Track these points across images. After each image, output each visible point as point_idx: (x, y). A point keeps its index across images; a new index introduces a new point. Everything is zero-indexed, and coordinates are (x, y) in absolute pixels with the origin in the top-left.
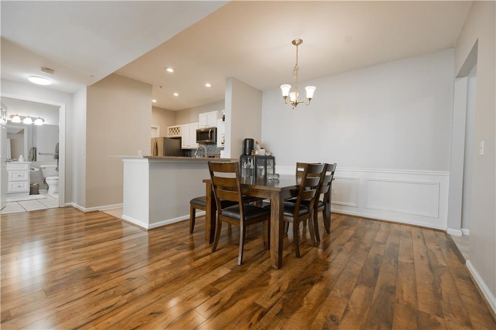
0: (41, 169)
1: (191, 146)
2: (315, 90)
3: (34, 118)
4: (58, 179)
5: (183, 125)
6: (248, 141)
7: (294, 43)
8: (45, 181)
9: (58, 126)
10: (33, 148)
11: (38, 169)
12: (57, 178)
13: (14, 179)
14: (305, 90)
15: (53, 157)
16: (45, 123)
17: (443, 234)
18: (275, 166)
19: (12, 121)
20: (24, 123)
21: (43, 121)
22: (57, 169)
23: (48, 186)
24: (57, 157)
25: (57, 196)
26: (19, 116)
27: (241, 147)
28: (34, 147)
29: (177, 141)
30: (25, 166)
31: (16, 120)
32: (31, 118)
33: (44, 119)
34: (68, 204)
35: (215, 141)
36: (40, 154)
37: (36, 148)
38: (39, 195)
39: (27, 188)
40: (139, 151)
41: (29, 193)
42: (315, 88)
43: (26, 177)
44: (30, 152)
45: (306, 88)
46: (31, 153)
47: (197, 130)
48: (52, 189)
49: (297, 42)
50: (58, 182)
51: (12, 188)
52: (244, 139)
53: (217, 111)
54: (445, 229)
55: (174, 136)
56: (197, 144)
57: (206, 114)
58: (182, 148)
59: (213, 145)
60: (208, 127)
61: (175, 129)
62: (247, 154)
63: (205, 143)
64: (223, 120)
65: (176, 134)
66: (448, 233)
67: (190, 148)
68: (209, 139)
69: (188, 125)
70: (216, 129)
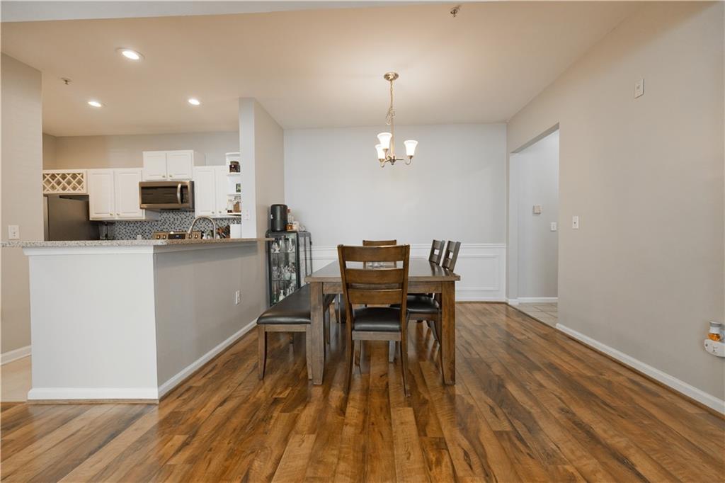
1: (122, 215)
2: (417, 145)
5: (91, 171)
6: (278, 208)
7: (387, 77)
14: (404, 146)
18: (312, 247)
27: (265, 218)
29: (79, 203)
35: (191, 207)
42: (417, 142)
45: (405, 142)
47: (140, 183)
49: (391, 77)
52: (270, 206)
53: (192, 151)
56: (144, 210)
57: (162, 153)
58: (91, 219)
59: (185, 213)
60: (169, 179)
61: (64, 177)
62: (278, 229)
63: (162, 209)
64: (231, 169)
65: (69, 187)
66: (509, 303)
67: (117, 218)
68: (177, 202)
69: (110, 170)
70: (193, 183)
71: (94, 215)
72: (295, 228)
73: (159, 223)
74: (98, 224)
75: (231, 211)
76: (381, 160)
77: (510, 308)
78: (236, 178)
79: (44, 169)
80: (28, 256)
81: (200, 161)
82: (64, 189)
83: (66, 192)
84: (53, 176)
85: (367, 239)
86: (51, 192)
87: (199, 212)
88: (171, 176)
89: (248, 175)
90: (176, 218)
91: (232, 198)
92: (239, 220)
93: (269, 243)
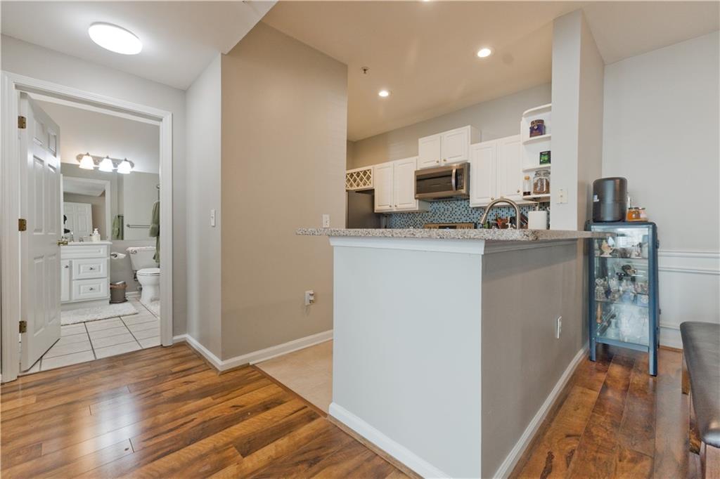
0: (128, 254)
1: (399, 206)
3: (117, 160)
4: (158, 274)
5: (377, 166)
6: (609, 184)
8: (135, 277)
9: (158, 175)
10: (119, 216)
11: (125, 255)
12: (157, 270)
13: (82, 275)
15: (148, 231)
16: (136, 169)
19: (80, 167)
20: (100, 169)
21: (132, 165)
22: (156, 257)
23: (141, 285)
24: (156, 233)
25: (156, 308)
26: (92, 156)
28: (120, 214)
29: (367, 196)
30: (102, 250)
31: (87, 164)
32: (113, 160)
33: (133, 161)
34: (178, 338)
35: (465, 193)
36: (128, 226)
37: (123, 217)
38: (125, 304)
39: (104, 292)
40: (324, 216)
41: (108, 302)
43: (103, 270)
44: (114, 224)
46: (116, 225)
47: (416, 172)
48: (148, 293)
50: (158, 280)
51: (80, 293)
53: (469, 126)
55: (362, 187)
56: (418, 201)
57: (437, 136)
58: (375, 211)
59: (456, 202)
60: (443, 164)
61: (358, 174)
62: (608, 219)
63: (435, 199)
64: (531, 132)
65: (361, 183)
67: (395, 210)
68: (451, 189)
69: (391, 163)
70: (469, 165)
71: (378, 208)
72: (644, 216)
73: (430, 214)
74: (380, 215)
75: (529, 193)
78: (541, 143)
79: (347, 170)
80: (333, 247)
81: (476, 139)
82: (358, 186)
83: (360, 188)
84: (352, 175)
86: (350, 189)
87: (477, 200)
88: (445, 160)
90: (446, 207)
91: (532, 175)
92: (544, 205)
93: (589, 243)
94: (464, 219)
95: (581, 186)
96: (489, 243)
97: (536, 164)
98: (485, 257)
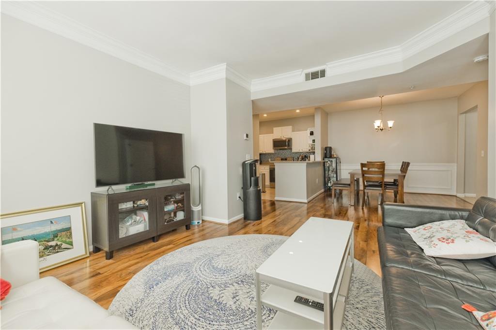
2: (394, 123)
6: (328, 148)
14: (387, 123)
17: (455, 197)
27: (323, 152)
35: (290, 148)
47: (273, 140)
49: (381, 96)
53: (291, 126)
54: (455, 195)
56: (274, 150)
57: (280, 127)
59: (288, 150)
60: (283, 138)
62: (328, 157)
63: (280, 149)
64: (310, 134)
66: (458, 196)
67: (264, 153)
68: (286, 146)
70: (291, 139)
72: (335, 156)
75: (310, 150)
76: (376, 129)
77: (458, 199)
78: (313, 137)
85: (369, 161)
87: (294, 150)
89: (317, 136)
90: (283, 152)
91: (311, 145)
92: (314, 153)
93: (324, 162)
94: (289, 156)
95: (322, 148)
96: (307, 163)
97: (311, 142)
98: (307, 165)
